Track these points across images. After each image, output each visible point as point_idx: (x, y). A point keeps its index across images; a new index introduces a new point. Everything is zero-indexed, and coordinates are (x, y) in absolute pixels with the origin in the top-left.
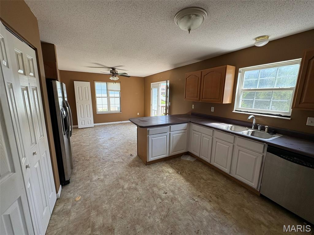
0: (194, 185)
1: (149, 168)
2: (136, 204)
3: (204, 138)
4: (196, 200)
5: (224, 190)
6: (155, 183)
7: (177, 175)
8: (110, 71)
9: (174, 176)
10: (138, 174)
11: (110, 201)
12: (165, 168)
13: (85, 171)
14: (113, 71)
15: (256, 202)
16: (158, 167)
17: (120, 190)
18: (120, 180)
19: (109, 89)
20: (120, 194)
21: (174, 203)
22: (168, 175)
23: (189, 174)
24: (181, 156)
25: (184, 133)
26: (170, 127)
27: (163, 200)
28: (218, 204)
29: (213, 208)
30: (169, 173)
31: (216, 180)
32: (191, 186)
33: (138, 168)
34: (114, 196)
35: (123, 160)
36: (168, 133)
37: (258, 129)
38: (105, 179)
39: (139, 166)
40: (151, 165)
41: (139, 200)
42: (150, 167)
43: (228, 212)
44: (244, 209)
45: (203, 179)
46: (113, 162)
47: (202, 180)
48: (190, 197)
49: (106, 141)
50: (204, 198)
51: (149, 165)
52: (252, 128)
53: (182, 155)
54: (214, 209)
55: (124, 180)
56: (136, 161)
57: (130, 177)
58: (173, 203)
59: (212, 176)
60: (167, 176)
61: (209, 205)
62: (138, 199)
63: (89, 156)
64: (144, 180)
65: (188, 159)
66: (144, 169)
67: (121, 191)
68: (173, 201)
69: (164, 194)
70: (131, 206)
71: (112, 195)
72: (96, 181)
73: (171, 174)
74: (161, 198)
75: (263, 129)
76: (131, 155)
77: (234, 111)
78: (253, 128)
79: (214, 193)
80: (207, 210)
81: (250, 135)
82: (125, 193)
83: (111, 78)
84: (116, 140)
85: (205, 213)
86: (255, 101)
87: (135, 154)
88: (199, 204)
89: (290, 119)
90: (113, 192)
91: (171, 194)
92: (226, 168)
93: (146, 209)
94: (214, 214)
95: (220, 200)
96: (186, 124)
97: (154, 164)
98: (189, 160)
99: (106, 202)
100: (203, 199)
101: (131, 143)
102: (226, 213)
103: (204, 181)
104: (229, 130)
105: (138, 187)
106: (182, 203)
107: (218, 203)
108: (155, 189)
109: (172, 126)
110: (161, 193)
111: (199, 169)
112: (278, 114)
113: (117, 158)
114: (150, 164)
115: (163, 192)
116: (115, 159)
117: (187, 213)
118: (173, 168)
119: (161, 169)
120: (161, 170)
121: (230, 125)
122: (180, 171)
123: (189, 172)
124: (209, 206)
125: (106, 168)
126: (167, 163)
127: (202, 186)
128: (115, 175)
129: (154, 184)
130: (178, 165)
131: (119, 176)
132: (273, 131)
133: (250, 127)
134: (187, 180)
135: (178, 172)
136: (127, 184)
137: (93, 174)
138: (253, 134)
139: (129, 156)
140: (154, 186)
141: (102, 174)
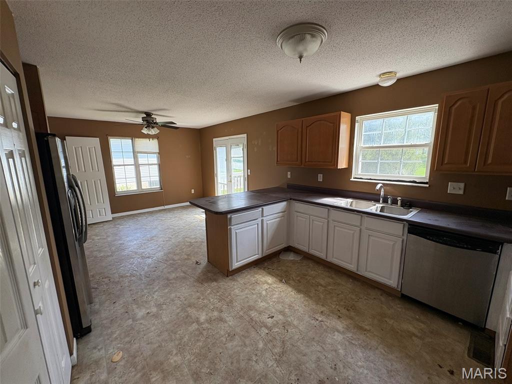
0: (310, 297)
1: (234, 280)
2: (229, 345)
3: (315, 222)
4: (320, 319)
5: (354, 297)
6: (251, 303)
7: (281, 285)
8: (143, 118)
9: (277, 288)
10: (218, 294)
11: (181, 348)
12: (260, 276)
13: (117, 304)
14: (149, 119)
15: (398, 307)
16: (249, 276)
17: (195, 326)
18: (188, 309)
19: (137, 149)
20: (197, 333)
21: (289, 331)
22: (266, 287)
23: (298, 280)
24: (280, 254)
25: (282, 218)
26: (262, 209)
27: (270, 329)
28: (352, 320)
29: (345, 326)
30: (268, 284)
31: (339, 284)
32: (307, 298)
33: (215, 284)
34: (185, 339)
35: (184, 273)
36: (260, 220)
37: (388, 203)
38: (161, 312)
39: (216, 280)
40: (236, 275)
41: (231, 336)
42: (235, 278)
43: (367, 327)
44: (386, 319)
45: (321, 285)
46: (168, 279)
47: (319, 287)
48: (310, 317)
49: (144, 243)
50: (331, 314)
51: (231, 275)
52: (379, 202)
53: (281, 252)
54: (348, 328)
55: (195, 307)
56: (209, 271)
57: (205, 301)
58: (287, 330)
59: (332, 278)
60: (267, 289)
61: (339, 323)
62: (229, 336)
63: (117, 275)
64: (231, 302)
65: (291, 257)
66: (226, 284)
67: (197, 327)
68: (286, 327)
69: (270, 319)
70: (221, 351)
71: (181, 339)
72: (143, 318)
73: (271, 284)
74: (266, 327)
75: (395, 202)
76: (197, 263)
77: (352, 179)
78: (381, 202)
79: (342, 303)
80: (338, 331)
81: (378, 212)
82: (204, 330)
83: (145, 131)
84: (161, 239)
85: (338, 337)
86: (381, 163)
87: (204, 261)
88: (326, 325)
89: (427, 185)
90: (182, 331)
91: (281, 317)
92: (351, 264)
93: (248, 349)
94: (350, 335)
95: (353, 314)
96: (284, 204)
97: (240, 273)
98: (292, 259)
99: (175, 352)
100: (329, 315)
101: (190, 243)
102: (365, 330)
103: (323, 288)
104: (349, 207)
105: (224, 315)
106: (301, 328)
107: (351, 318)
108: (253, 314)
109: (264, 208)
110: (264, 318)
111: (312, 271)
112: (412, 180)
113: (173, 272)
114: (234, 274)
115: (267, 316)
116: (169, 273)
117: (313, 343)
118: (273, 275)
119: (253, 279)
120: (254, 282)
121: (350, 200)
122: (284, 278)
123: (299, 278)
124: (340, 325)
125: (157, 293)
126: (261, 268)
127: (322, 296)
128: (178, 302)
129: (249, 306)
130: (278, 270)
131: (185, 302)
132: (408, 205)
133: (378, 201)
134: (299, 291)
135: (281, 281)
136: (204, 314)
137: (135, 307)
138: (382, 210)
139: (194, 265)
140: (250, 308)
141: (152, 303)
